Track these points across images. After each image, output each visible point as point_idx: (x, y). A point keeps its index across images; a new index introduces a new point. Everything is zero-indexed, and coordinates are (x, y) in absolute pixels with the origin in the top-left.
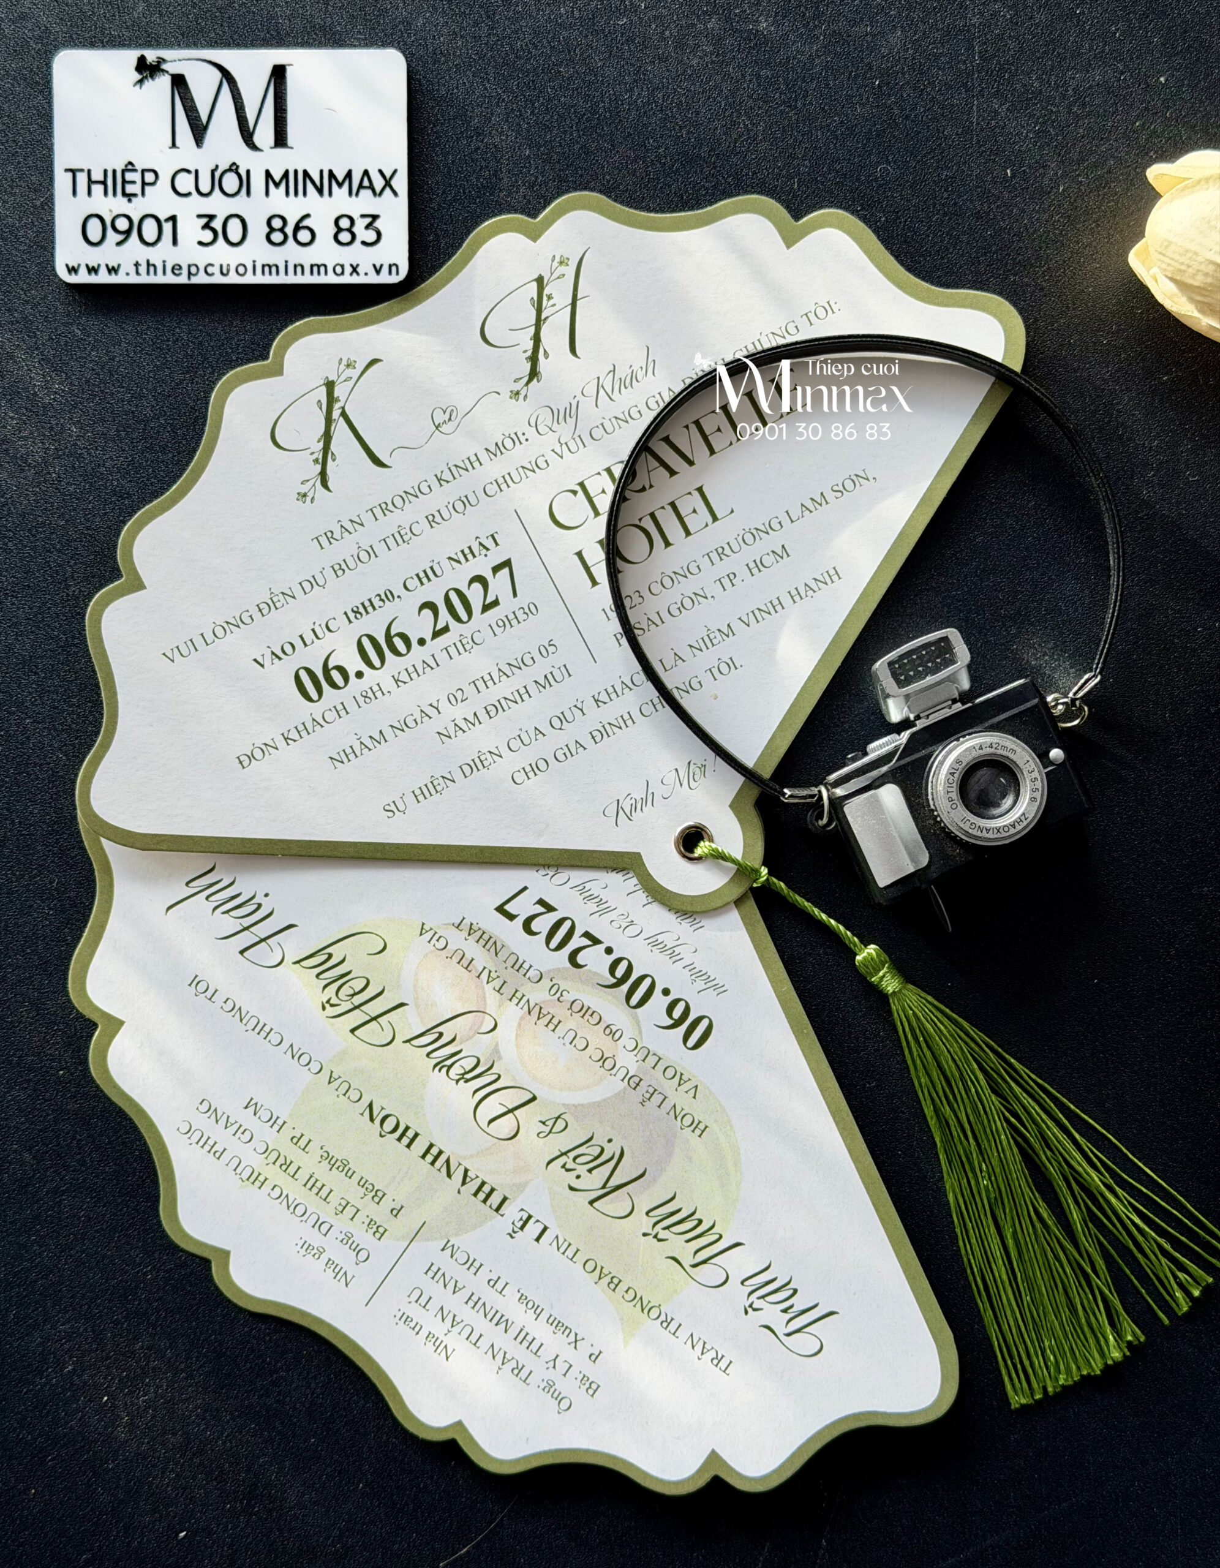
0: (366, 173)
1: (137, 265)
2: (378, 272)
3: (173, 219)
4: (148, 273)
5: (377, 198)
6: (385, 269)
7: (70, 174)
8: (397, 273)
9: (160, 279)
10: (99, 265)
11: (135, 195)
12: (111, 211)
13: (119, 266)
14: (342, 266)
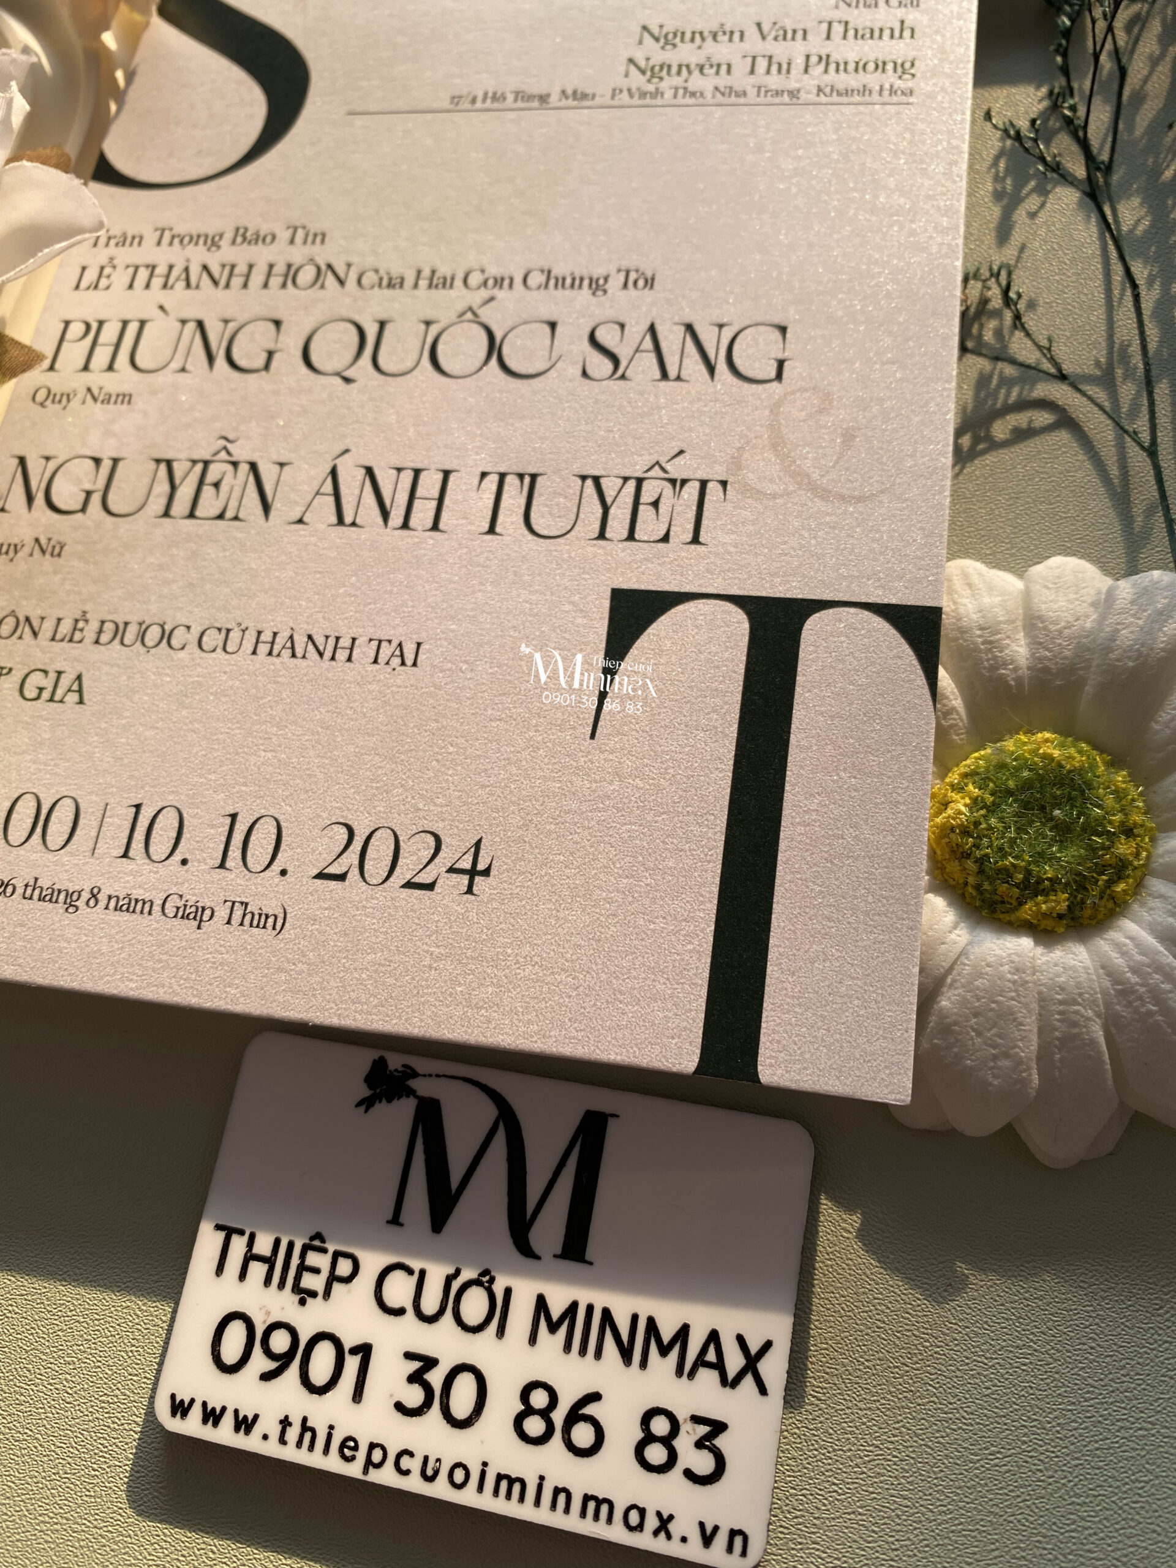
0: (714, 1337)
1: (285, 1423)
2: (707, 1540)
3: (364, 1351)
4: (299, 1444)
5: (728, 1389)
6: (721, 1540)
7: (221, 1235)
8: (744, 1554)
9: (315, 1460)
10: (224, 1409)
11: (313, 1294)
12: (268, 1313)
13: (256, 1417)
14: (642, 1512)
